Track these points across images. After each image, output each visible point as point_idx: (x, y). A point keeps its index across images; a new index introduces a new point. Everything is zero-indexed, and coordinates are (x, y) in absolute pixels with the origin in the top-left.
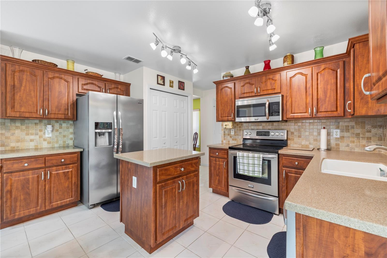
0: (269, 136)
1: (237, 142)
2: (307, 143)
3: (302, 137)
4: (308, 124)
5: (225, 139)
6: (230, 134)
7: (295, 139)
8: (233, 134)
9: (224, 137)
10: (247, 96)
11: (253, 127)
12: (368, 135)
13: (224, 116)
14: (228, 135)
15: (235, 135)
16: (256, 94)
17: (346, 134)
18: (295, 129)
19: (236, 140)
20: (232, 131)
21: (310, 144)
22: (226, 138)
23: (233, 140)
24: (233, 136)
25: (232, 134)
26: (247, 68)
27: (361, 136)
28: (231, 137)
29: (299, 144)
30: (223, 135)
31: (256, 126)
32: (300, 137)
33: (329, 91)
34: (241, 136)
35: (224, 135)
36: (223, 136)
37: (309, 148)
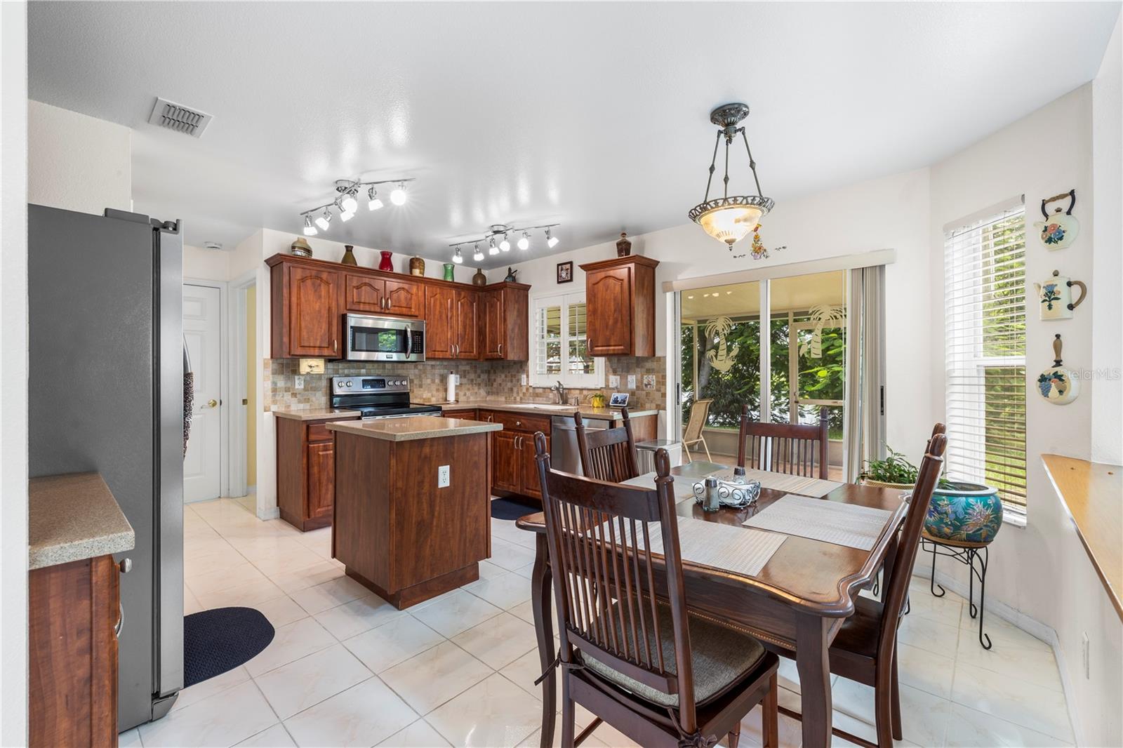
0: (385, 387)
1: (311, 405)
2: (429, 395)
3: (424, 386)
4: (429, 368)
5: (274, 402)
6: (294, 388)
7: (415, 390)
8: (302, 387)
9: (274, 396)
10: (365, 309)
11: (346, 371)
12: (479, 380)
13: (312, 345)
14: (286, 391)
15: (305, 389)
16: (383, 311)
17: (465, 381)
18: (415, 375)
19: (308, 402)
20: (297, 382)
21: (432, 396)
22: (278, 398)
23: (300, 402)
24: (300, 394)
25: (297, 387)
26: (349, 249)
27: (474, 382)
28: (294, 395)
29: (421, 398)
30: (270, 390)
31: (353, 368)
32: (421, 386)
33: (468, 326)
34: (320, 390)
35: (274, 390)
36: (270, 393)
37: (430, 402)
